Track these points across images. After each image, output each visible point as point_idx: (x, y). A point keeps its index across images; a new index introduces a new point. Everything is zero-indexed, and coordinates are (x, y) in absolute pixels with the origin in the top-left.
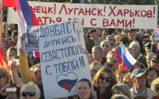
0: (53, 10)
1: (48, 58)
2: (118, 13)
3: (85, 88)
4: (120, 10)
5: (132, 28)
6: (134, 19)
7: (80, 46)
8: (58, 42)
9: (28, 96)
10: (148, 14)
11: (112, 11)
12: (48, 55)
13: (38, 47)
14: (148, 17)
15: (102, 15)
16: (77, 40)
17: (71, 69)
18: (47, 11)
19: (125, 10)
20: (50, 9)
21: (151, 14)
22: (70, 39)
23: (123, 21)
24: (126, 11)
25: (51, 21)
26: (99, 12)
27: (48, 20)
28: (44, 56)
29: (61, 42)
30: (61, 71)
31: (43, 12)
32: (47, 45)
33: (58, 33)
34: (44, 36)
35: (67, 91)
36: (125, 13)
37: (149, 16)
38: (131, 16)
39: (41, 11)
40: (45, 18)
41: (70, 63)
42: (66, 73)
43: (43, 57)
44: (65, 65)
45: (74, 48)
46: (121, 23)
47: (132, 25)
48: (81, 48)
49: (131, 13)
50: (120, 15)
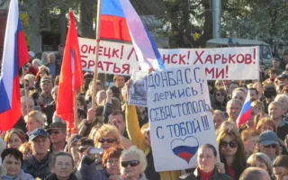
0: (119, 53)
1: (159, 116)
2: (207, 60)
3: (208, 156)
4: (209, 56)
5: (225, 79)
6: (227, 67)
7: (203, 101)
8: (173, 95)
9: (129, 166)
10: (246, 59)
11: (199, 58)
12: (159, 111)
13: (145, 100)
14: (246, 63)
15: (184, 63)
16: (199, 92)
17: (190, 131)
18: (111, 53)
19: (215, 56)
20: (115, 52)
21: (250, 59)
22: (190, 91)
23: (213, 70)
24: (217, 57)
25: (115, 68)
26: (181, 59)
27: (111, 67)
28: (153, 113)
29: (177, 95)
30: (178, 134)
31: (105, 55)
32: (158, 98)
33: (172, 82)
34: (153, 86)
35: (184, 161)
36: (215, 59)
37: (248, 61)
38: (223, 62)
39: (102, 53)
40: (108, 63)
41: (189, 124)
42: (183, 137)
43: (152, 115)
44: (182, 126)
45: (195, 104)
46: (209, 73)
47: (225, 75)
48: (204, 105)
49: (223, 59)
50: (209, 62)
